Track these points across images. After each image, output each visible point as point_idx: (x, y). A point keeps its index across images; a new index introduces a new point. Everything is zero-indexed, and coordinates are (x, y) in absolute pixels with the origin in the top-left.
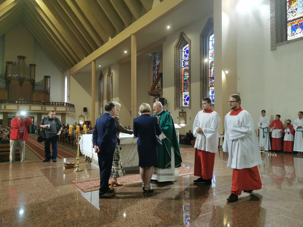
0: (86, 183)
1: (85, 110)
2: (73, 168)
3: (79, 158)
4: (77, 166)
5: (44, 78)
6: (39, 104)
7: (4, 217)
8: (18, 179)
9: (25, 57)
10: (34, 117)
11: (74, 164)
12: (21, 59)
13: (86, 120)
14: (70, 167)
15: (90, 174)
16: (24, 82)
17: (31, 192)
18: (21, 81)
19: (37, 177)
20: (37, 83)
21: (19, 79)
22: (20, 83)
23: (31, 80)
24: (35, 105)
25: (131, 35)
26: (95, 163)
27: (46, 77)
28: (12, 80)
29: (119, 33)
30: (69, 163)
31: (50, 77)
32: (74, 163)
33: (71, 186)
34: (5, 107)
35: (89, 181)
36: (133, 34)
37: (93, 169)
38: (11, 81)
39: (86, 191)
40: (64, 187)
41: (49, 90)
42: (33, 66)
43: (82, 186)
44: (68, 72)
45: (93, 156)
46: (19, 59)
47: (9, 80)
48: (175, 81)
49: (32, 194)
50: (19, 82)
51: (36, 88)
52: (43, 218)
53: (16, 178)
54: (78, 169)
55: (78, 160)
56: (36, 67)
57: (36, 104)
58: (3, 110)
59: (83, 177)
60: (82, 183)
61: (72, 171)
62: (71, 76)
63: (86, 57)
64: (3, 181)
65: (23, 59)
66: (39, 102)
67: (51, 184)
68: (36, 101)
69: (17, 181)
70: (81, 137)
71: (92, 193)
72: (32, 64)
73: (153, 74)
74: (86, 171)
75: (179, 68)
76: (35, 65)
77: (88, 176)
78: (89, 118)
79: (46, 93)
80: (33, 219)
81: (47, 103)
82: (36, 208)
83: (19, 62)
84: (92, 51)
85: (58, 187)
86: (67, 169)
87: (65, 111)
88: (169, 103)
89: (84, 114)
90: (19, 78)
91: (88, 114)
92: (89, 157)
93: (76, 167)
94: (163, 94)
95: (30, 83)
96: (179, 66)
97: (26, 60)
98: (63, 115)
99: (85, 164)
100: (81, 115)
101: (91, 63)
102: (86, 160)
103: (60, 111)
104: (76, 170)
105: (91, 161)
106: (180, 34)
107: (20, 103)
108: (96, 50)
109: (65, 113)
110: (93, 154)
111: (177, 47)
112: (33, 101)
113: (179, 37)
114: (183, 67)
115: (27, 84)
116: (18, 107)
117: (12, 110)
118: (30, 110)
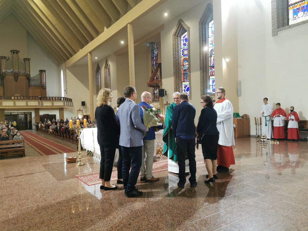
0: (89, 176)
1: (83, 104)
2: (75, 162)
3: (80, 153)
4: (79, 160)
5: (39, 72)
6: (35, 99)
7: (11, 213)
8: (21, 175)
9: (19, 51)
10: (31, 112)
11: (76, 159)
12: (14, 53)
13: (85, 114)
14: (72, 161)
15: (92, 168)
16: (19, 77)
17: (35, 187)
18: (16, 76)
19: (39, 172)
20: (32, 77)
21: (14, 75)
22: (15, 78)
23: (26, 75)
24: (31, 101)
25: (127, 24)
26: (97, 157)
27: (42, 71)
28: (6, 75)
29: (114, 23)
30: (71, 158)
31: (45, 71)
32: (75, 157)
33: (74, 180)
35: (92, 174)
36: (129, 23)
37: (95, 162)
38: (6, 77)
39: (90, 184)
40: (68, 181)
41: (46, 85)
42: (27, 60)
43: (85, 180)
44: (64, 65)
45: (94, 150)
46: (13, 53)
47: (4, 75)
48: (174, 71)
49: (36, 189)
50: (13, 77)
51: (32, 83)
52: (50, 212)
53: (19, 174)
54: (80, 163)
55: (80, 154)
56: (31, 61)
57: (33, 99)
59: (86, 171)
60: (86, 177)
61: (75, 166)
62: (67, 70)
63: (81, 49)
64: (7, 177)
65: (17, 53)
66: (36, 97)
67: (54, 178)
68: (32, 97)
69: (20, 177)
70: (81, 131)
71: (95, 186)
72: (26, 59)
73: (151, 65)
74: (88, 165)
75: (178, 58)
76: (29, 60)
77: (91, 170)
78: (87, 112)
79: (43, 87)
80: (40, 213)
81: (43, 97)
82: (42, 202)
83: (12, 57)
84: (87, 43)
85: (61, 182)
86: (70, 164)
87: (63, 106)
88: (168, 94)
89: (82, 108)
90: (13, 73)
91: (86, 109)
92: (90, 151)
93: (78, 162)
94: (163, 85)
95: (26, 78)
96: (178, 56)
97: (19, 54)
98: (61, 109)
99: (87, 158)
100: (80, 109)
101: (87, 55)
102: (88, 154)
103: (57, 106)
104: (78, 164)
105: (93, 156)
106: (179, 22)
107: (16, 99)
108: (91, 41)
109: (63, 108)
110: (94, 148)
111: (175, 35)
112: (30, 97)
113: (177, 25)
114: (182, 56)
115: (22, 78)
116: (15, 103)
117: (9, 106)
118: (27, 105)
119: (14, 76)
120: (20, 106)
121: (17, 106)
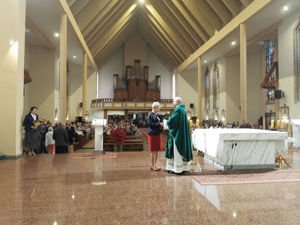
0: (201, 176)
1: (192, 106)
5: (155, 78)
6: (152, 101)
9: (140, 61)
12: (137, 62)
13: (193, 116)
16: (140, 83)
18: (137, 81)
20: (150, 83)
22: (137, 84)
23: (145, 81)
24: (149, 103)
25: (240, 25)
26: (208, 158)
27: (157, 77)
29: (226, 25)
31: (160, 76)
34: (126, 105)
36: (242, 23)
37: (206, 163)
38: (130, 83)
39: (203, 184)
41: (160, 89)
42: (146, 67)
43: (198, 179)
44: (175, 71)
45: (206, 151)
46: (136, 62)
47: (129, 81)
51: (150, 87)
54: (192, 162)
56: (149, 68)
57: (149, 101)
58: (124, 107)
60: (198, 176)
62: (178, 74)
63: (192, 54)
65: (139, 62)
66: (152, 99)
68: (149, 99)
72: (145, 66)
76: (148, 67)
78: (195, 114)
79: (158, 91)
81: (158, 99)
83: (135, 66)
84: (198, 47)
88: (287, 95)
90: (136, 79)
91: (194, 110)
92: (202, 152)
94: (279, 85)
95: (145, 83)
97: (141, 63)
99: (198, 158)
100: (188, 111)
101: (197, 59)
102: (199, 154)
103: (169, 108)
107: (137, 101)
111: (296, 30)
112: (147, 99)
115: (142, 83)
116: (136, 105)
117: (131, 107)
118: (145, 107)
119: (136, 82)
120: (140, 107)
121: (138, 107)
